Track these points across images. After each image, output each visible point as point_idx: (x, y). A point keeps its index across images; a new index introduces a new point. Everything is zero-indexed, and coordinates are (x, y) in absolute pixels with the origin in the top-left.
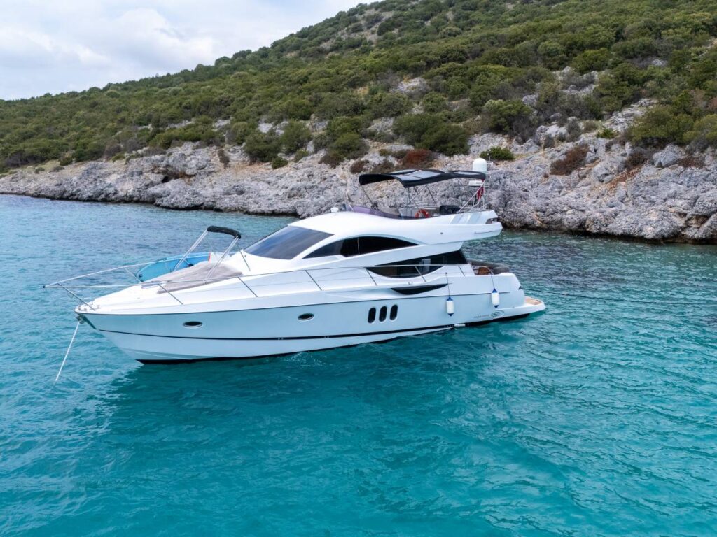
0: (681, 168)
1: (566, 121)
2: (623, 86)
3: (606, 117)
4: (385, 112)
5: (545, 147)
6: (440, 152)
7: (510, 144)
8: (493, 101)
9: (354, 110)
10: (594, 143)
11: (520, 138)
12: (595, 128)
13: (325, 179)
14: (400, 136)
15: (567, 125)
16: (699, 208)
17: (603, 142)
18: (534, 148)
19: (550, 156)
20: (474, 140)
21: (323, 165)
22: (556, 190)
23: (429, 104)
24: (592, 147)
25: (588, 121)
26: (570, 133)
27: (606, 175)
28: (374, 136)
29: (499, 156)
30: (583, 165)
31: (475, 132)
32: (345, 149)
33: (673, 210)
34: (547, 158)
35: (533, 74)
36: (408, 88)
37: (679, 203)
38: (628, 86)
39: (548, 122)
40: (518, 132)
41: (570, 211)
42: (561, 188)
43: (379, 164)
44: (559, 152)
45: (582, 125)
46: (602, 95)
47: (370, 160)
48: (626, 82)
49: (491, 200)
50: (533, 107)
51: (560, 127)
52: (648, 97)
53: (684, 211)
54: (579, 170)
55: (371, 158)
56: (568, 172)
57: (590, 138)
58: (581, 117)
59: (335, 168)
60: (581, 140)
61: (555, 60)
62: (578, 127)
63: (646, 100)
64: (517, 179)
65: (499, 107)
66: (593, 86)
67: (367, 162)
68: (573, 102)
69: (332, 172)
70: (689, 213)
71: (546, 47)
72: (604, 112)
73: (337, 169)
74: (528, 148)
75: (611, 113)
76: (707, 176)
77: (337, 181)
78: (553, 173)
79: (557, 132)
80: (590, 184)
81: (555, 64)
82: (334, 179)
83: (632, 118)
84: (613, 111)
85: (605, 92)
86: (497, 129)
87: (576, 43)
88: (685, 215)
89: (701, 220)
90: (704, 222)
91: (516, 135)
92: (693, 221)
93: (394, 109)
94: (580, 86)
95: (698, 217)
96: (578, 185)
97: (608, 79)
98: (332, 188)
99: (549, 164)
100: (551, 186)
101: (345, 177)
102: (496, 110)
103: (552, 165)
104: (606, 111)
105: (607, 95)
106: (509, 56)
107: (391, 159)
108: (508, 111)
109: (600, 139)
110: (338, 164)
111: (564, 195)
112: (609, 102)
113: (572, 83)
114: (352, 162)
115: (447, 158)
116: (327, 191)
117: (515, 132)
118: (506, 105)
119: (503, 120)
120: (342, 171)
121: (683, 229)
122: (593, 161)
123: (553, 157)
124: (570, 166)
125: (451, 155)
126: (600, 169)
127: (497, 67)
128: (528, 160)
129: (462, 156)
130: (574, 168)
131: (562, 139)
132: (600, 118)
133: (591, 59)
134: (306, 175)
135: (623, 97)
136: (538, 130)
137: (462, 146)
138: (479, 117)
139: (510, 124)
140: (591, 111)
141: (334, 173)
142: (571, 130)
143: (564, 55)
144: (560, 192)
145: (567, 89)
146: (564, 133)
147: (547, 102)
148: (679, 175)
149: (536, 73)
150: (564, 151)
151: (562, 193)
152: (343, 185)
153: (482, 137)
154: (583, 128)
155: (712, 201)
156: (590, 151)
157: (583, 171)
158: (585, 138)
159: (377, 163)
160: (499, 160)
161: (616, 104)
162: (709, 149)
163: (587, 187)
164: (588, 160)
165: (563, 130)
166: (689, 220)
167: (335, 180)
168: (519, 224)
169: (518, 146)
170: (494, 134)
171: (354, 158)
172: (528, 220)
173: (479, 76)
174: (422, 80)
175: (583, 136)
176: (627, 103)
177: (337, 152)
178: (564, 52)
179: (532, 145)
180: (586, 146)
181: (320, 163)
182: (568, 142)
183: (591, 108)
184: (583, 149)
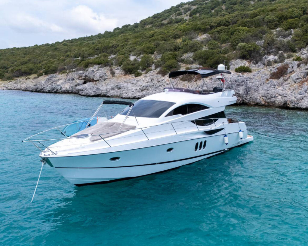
1: (278, 53)
3: (297, 51)
4: (189, 50)
5: (267, 66)
6: (215, 68)
7: (250, 64)
8: (242, 44)
9: (175, 49)
10: (291, 64)
11: (255, 62)
12: (292, 56)
13: (159, 82)
14: (196, 61)
15: (278, 55)
18: (262, 66)
19: (269, 70)
20: (232, 62)
21: (158, 75)
22: (273, 86)
23: (211, 46)
24: (290, 65)
25: (289, 53)
26: (279, 59)
27: (298, 79)
28: (183, 61)
29: (244, 70)
30: (286, 74)
31: (233, 59)
32: (169, 67)
34: (268, 71)
35: (262, 31)
36: (201, 39)
39: (269, 53)
40: (254, 59)
41: (279, 97)
42: (275, 85)
44: (274, 68)
45: (285, 55)
46: (296, 40)
49: (240, 91)
50: (262, 46)
51: (275, 56)
54: (284, 77)
56: (279, 78)
57: (290, 61)
58: (285, 51)
60: (285, 62)
61: (273, 25)
62: (283, 56)
64: (253, 82)
65: (244, 46)
66: (291, 36)
68: (281, 44)
69: (163, 78)
71: (268, 18)
72: (297, 49)
73: (165, 77)
74: (259, 66)
75: (300, 49)
77: (165, 82)
78: (271, 78)
79: (273, 59)
80: (289, 83)
81: (273, 26)
84: (302, 48)
85: (297, 38)
86: (243, 57)
87: (283, 16)
91: (253, 60)
93: (194, 48)
94: (285, 36)
96: (284, 84)
97: (299, 32)
98: (163, 86)
99: (269, 74)
100: (270, 85)
102: (243, 48)
103: (271, 74)
105: (298, 40)
106: (250, 23)
108: (249, 48)
109: (295, 62)
110: (166, 75)
111: (276, 89)
112: (299, 43)
113: (280, 35)
116: (160, 87)
118: (248, 45)
119: (246, 53)
120: (167, 78)
122: (291, 72)
123: (271, 70)
124: (280, 75)
126: (294, 76)
127: (244, 28)
128: (259, 72)
130: (282, 76)
131: (276, 62)
132: (295, 51)
133: (291, 23)
134: (150, 80)
135: (306, 41)
136: (264, 57)
138: (235, 52)
139: (250, 55)
140: (290, 48)
141: (164, 79)
142: (280, 57)
143: (277, 22)
144: (274, 88)
145: (278, 38)
146: (276, 59)
147: (268, 44)
149: (263, 30)
150: (276, 68)
151: (275, 88)
152: (168, 84)
153: (236, 61)
154: (286, 57)
156: (290, 68)
157: (286, 77)
160: (244, 72)
161: (303, 45)
163: (288, 85)
164: (289, 72)
165: (276, 58)
168: (253, 103)
169: (254, 65)
170: (242, 60)
172: (258, 101)
173: (235, 33)
174: (208, 35)
175: (286, 60)
177: (165, 69)
178: (277, 21)
179: (260, 65)
180: (288, 65)
181: (157, 74)
182: (278, 63)
183: (290, 46)
184: (286, 66)
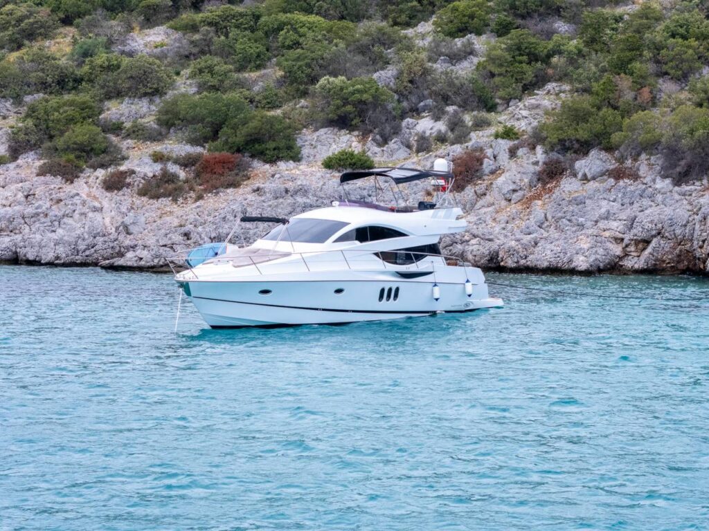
0: (612, 181)
1: (444, 113)
2: (521, 62)
3: (500, 108)
4: (130, 89)
5: (418, 151)
6: (253, 156)
7: (364, 145)
8: (332, 79)
10: (491, 146)
11: (378, 137)
12: (488, 124)
15: (446, 117)
16: (638, 232)
17: (505, 144)
18: (402, 153)
20: (306, 138)
24: (489, 152)
25: (475, 113)
26: (452, 130)
27: (514, 191)
29: (355, 164)
30: (480, 178)
31: (305, 127)
33: (607, 234)
37: (614, 225)
38: (529, 63)
39: (416, 112)
40: (375, 128)
41: (474, 241)
43: (154, 176)
45: (468, 119)
46: (492, 75)
47: (137, 169)
48: (525, 58)
50: (391, 89)
51: (436, 121)
52: (556, 81)
53: (621, 236)
54: (475, 184)
55: (139, 165)
56: (461, 188)
57: (485, 139)
58: (464, 106)
59: (72, 182)
60: (473, 141)
62: (463, 121)
63: (554, 84)
64: (386, 199)
65: (342, 89)
66: (476, 60)
67: (133, 172)
68: (451, 84)
69: (69, 189)
70: (627, 237)
72: (498, 101)
73: (76, 184)
74: (392, 153)
75: (507, 101)
76: (644, 191)
79: (431, 129)
80: (493, 204)
81: (403, 18)
82: (77, 200)
83: (537, 111)
84: (511, 99)
85: (496, 70)
86: (342, 122)
88: (622, 240)
89: (640, 246)
90: (644, 249)
91: (371, 131)
92: (632, 248)
94: (455, 58)
95: (637, 242)
96: (478, 206)
97: (499, 52)
98: (76, 215)
101: (95, 198)
102: (329, 93)
104: (500, 98)
105: (499, 75)
107: (173, 168)
108: (358, 96)
109: (500, 141)
110: (78, 177)
112: (505, 86)
113: (441, 54)
114: (101, 173)
115: (267, 166)
116: (65, 220)
117: (369, 127)
118: (353, 86)
119: (349, 108)
120: (86, 189)
121: (621, 258)
122: (493, 172)
124: (462, 179)
125: (272, 161)
126: (504, 183)
129: (291, 164)
130: (469, 182)
131: (442, 139)
132: (492, 108)
134: (20, 196)
135: (522, 79)
136: (404, 123)
137: (290, 148)
139: (361, 114)
140: (480, 97)
141: (75, 192)
142: (455, 124)
145: (435, 62)
146: (443, 131)
147: (411, 82)
148: (610, 190)
150: (450, 157)
152: (95, 210)
153: (317, 133)
154: (470, 124)
155: (651, 222)
156: (489, 158)
157: (481, 186)
158: (477, 138)
159: (150, 175)
161: (514, 89)
162: (643, 156)
163: (490, 209)
164: (487, 171)
165: (441, 126)
166: (627, 246)
167: (78, 202)
169: (377, 149)
170: (336, 130)
171: (102, 166)
175: (474, 136)
176: (529, 88)
179: (398, 150)
180: (481, 150)
182: (453, 144)
183: (479, 93)
184: (478, 154)
